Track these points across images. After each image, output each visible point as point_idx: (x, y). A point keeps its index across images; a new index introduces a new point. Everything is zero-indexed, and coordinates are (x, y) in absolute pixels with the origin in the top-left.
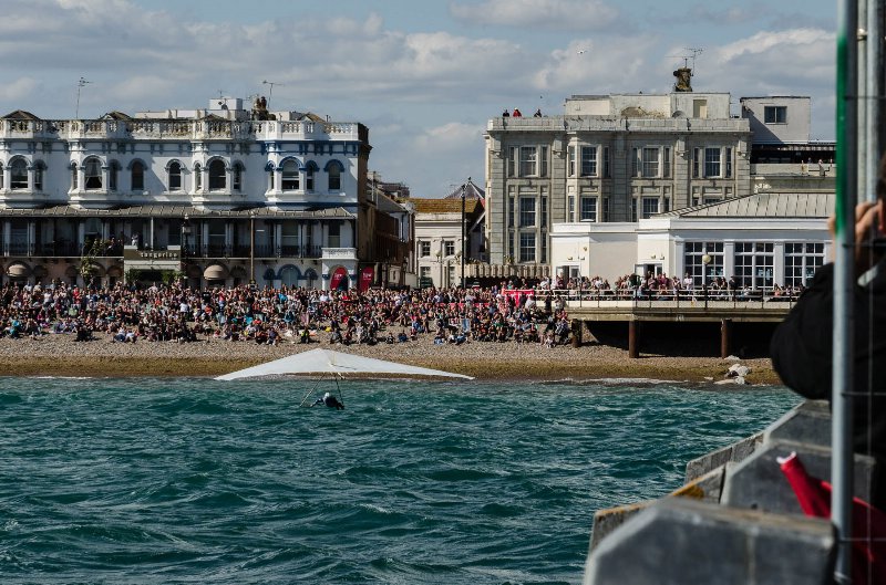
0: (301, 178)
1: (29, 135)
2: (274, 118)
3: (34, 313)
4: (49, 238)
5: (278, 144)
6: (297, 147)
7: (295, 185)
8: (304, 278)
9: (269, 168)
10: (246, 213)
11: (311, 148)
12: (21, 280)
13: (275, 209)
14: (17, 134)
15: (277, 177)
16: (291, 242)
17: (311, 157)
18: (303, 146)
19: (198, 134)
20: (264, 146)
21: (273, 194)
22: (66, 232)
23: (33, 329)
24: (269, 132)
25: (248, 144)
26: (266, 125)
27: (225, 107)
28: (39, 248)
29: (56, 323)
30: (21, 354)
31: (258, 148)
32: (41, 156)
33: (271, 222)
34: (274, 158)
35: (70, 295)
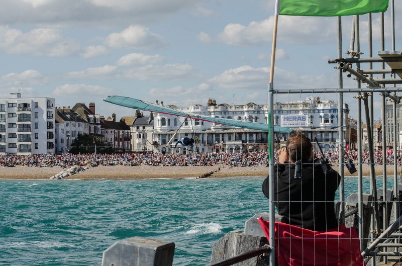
0: (330, 119)
1: (253, 109)
2: (322, 103)
3: (254, 159)
4: (259, 138)
5: (323, 110)
6: (328, 111)
7: (328, 121)
8: (331, 148)
9: (321, 117)
10: (314, 130)
11: (332, 111)
12: (251, 151)
13: (322, 128)
14: (250, 109)
15: (323, 119)
16: (327, 138)
17: (332, 113)
18: (330, 110)
19: (300, 108)
20: (319, 111)
21: (322, 124)
22: (264, 136)
23: (254, 164)
24: (320, 107)
25: (314, 110)
26: (319, 105)
27: (310, 99)
28: (257, 141)
29: (261, 162)
30: (250, 171)
31: (317, 111)
32: (256, 115)
33: (321, 132)
34: (322, 114)
35: (265, 154)
